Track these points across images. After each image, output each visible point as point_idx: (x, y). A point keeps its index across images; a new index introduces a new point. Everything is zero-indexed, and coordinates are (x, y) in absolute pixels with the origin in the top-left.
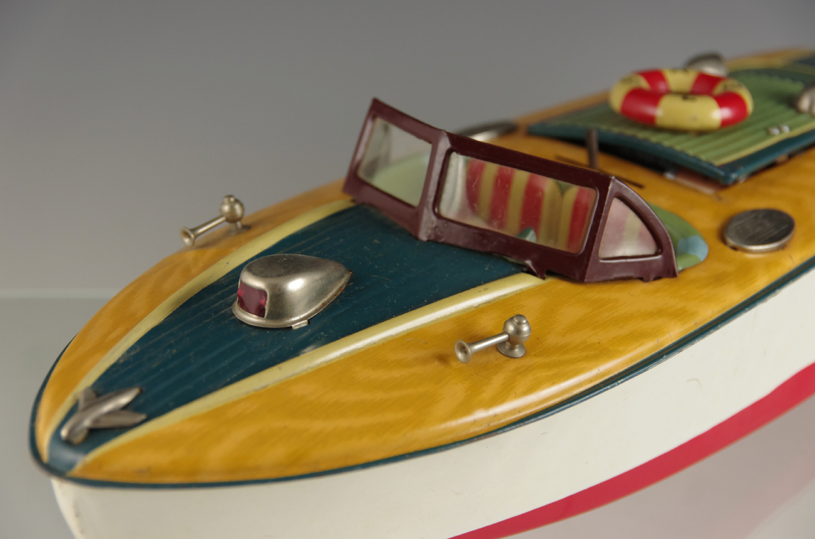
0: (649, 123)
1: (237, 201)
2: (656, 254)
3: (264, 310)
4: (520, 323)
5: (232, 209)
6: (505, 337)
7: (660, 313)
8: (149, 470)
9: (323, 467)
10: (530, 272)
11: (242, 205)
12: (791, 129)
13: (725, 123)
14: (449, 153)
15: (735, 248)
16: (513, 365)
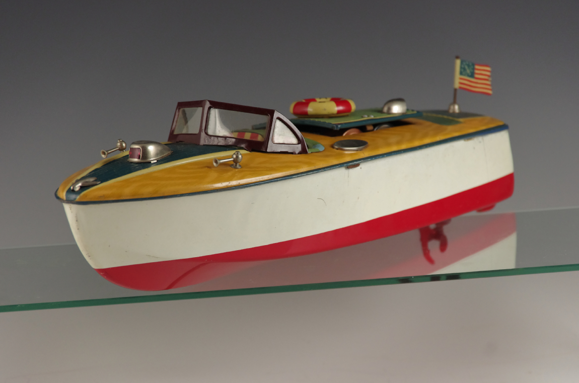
0: (305, 114)
1: (123, 141)
2: (298, 144)
3: (140, 156)
4: (237, 154)
5: (121, 145)
6: (232, 159)
7: (299, 162)
8: (104, 196)
9: (166, 195)
10: (245, 149)
11: (125, 143)
12: (374, 117)
13: (339, 112)
14: (210, 108)
15: (337, 149)
16: (237, 170)
